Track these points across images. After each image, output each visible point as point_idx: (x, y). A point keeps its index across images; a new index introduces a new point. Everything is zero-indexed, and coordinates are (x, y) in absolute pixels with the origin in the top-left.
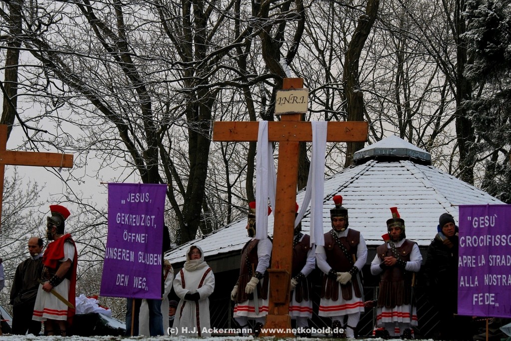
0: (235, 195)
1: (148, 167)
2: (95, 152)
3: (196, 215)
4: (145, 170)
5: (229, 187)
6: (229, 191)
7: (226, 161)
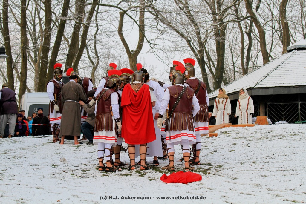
0: (236, 67)
1: (200, 57)
2: (177, 52)
3: (221, 76)
4: (199, 58)
5: (234, 63)
6: (234, 65)
7: (232, 53)
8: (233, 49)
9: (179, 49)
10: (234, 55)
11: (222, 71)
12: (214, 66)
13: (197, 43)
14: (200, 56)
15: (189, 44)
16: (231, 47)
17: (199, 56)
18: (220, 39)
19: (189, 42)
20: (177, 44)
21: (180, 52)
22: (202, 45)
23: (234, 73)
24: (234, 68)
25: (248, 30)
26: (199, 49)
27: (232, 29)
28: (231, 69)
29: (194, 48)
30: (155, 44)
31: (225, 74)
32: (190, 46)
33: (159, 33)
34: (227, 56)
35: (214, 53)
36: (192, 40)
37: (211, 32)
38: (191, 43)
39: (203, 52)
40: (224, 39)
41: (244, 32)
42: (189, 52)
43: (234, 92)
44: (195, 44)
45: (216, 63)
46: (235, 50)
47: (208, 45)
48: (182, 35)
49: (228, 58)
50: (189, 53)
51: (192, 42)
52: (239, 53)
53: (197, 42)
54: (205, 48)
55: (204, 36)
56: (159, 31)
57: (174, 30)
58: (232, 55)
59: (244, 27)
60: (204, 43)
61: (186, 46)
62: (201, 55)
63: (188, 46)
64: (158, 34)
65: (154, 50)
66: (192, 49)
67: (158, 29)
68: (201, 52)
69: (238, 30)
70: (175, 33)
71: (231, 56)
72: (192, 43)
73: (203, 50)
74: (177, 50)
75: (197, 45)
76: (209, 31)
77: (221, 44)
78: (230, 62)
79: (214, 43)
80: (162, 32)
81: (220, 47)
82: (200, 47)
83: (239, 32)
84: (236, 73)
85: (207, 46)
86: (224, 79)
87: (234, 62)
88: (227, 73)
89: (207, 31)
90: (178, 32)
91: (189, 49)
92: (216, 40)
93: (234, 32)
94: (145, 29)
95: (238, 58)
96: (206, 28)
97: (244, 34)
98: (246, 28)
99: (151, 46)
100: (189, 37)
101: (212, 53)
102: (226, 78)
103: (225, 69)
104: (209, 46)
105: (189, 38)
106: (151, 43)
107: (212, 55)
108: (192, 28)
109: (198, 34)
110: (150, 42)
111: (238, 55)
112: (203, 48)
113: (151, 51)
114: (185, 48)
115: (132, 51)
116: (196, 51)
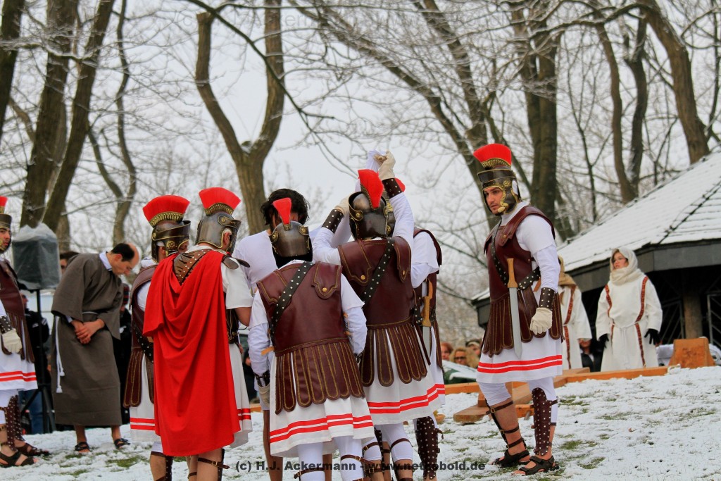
0: (599, 177)
5: (590, 167)
6: (590, 174)
7: (581, 131)
8: (584, 118)
9: (402, 127)
10: (592, 139)
11: (550, 193)
12: (525, 180)
13: (461, 106)
14: (474, 147)
15: (437, 110)
16: (577, 114)
17: (470, 148)
18: (539, 87)
19: (435, 102)
20: (394, 112)
21: (406, 138)
22: (480, 111)
23: (594, 199)
24: (592, 181)
25: (632, 52)
26: (469, 124)
27: (577, 52)
28: (581, 186)
29: (455, 123)
30: (323, 117)
31: (561, 202)
32: (441, 116)
33: (334, 79)
34: (566, 143)
35: (520, 136)
36: (447, 95)
37: (506, 66)
38: (443, 106)
39: (485, 134)
40: (552, 87)
41: (618, 60)
42: (436, 138)
43: (595, 263)
44: (456, 108)
45: (529, 169)
46: (591, 122)
47: (501, 109)
48: (412, 82)
49: (568, 148)
50: (439, 140)
51: (445, 103)
52: (607, 130)
53: (462, 101)
54: (491, 121)
55: (486, 80)
56: (332, 73)
57: (383, 64)
58: (584, 139)
59: (618, 43)
60: (485, 104)
61: (426, 117)
62: (479, 145)
63: (433, 115)
64: (330, 82)
65: (320, 135)
66: (448, 126)
67: (328, 65)
68: (476, 133)
69: (598, 55)
70: (388, 75)
71: (581, 142)
72: (448, 107)
73: (485, 127)
74: (395, 131)
75: (463, 111)
76: (501, 62)
77: (542, 104)
78: (578, 164)
79: (521, 102)
80: (343, 74)
81: (542, 115)
82: (473, 119)
83: (601, 61)
84: (599, 199)
85: (495, 114)
86: (559, 220)
87: (592, 162)
88: (571, 200)
89: (494, 61)
90: (396, 71)
91: (437, 125)
92: (526, 93)
93: (587, 59)
94: (287, 66)
95: (603, 148)
96: (489, 54)
97: (619, 66)
98: (626, 44)
99: (307, 124)
100: (435, 87)
101: (516, 136)
102: (567, 218)
103: (562, 186)
104: (503, 113)
105: (435, 90)
106: (306, 115)
107: (516, 141)
108: (442, 56)
109: (465, 73)
110: (305, 110)
111: (601, 138)
112: (482, 120)
113: (310, 139)
114: (422, 123)
115: (246, 144)
116: (462, 132)
